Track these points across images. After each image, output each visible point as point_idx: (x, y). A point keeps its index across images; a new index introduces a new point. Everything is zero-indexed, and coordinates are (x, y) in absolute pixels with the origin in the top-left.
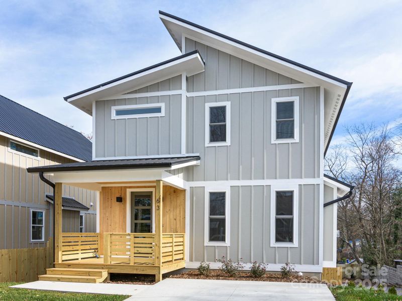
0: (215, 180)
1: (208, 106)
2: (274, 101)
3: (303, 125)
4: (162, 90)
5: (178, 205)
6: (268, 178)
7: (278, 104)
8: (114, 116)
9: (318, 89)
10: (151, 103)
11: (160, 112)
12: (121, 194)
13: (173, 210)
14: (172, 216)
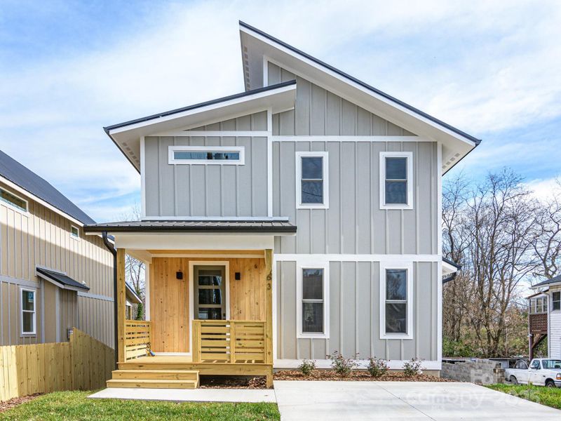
0: (310, 253)
1: (299, 155)
2: (383, 155)
3: (418, 188)
4: (240, 130)
5: (261, 285)
6: (377, 252)
7: (388, 160)
8: (172, 160)
9: (435, 144)
10: (225, 145)
11: (238, 159)
12: (181, 267)
13: (255, 291)
14: (252, 299)
